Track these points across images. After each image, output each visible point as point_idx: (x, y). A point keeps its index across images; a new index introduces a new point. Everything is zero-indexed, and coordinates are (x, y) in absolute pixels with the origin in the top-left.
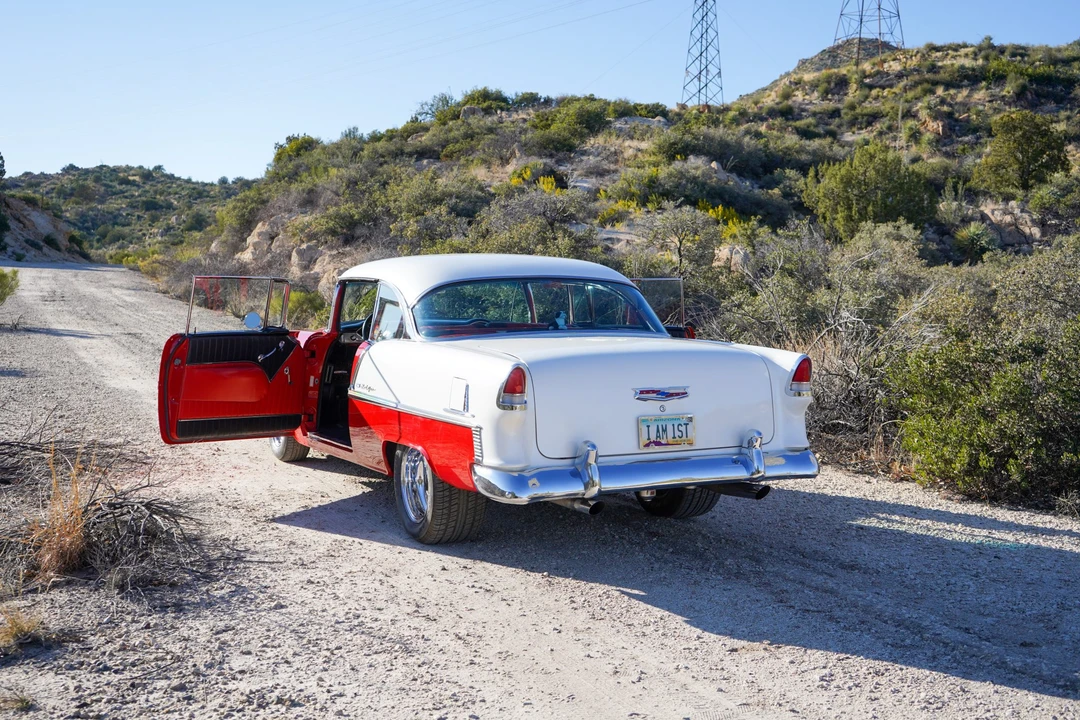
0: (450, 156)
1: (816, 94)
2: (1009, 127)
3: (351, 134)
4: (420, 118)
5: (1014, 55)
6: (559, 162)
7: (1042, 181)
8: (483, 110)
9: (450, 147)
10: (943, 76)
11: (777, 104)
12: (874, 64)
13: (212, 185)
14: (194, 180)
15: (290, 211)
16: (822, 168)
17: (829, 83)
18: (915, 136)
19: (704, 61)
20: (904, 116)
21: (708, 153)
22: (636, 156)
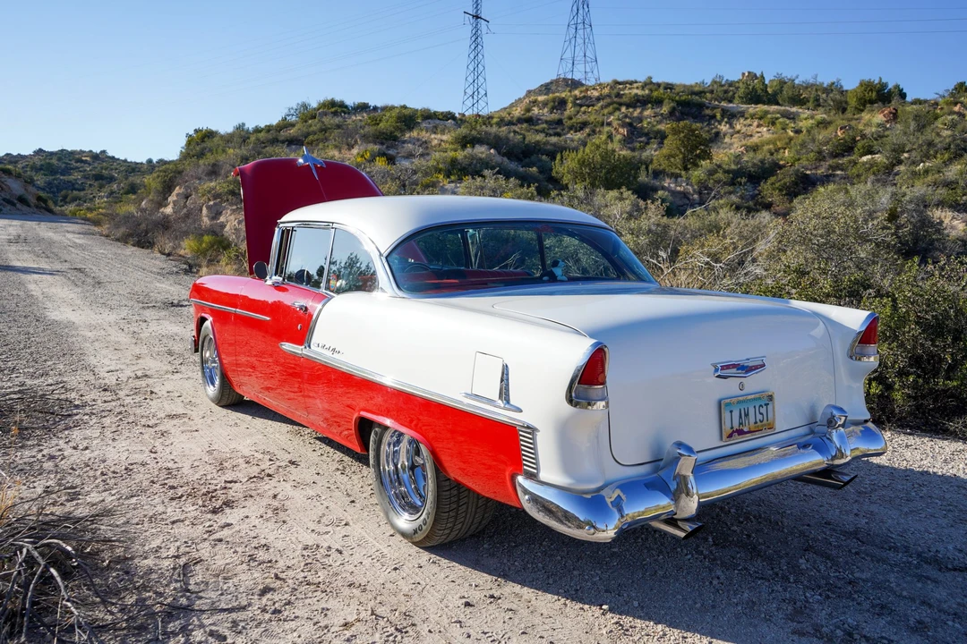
0: (311, 143)
1: (546, 110)
2: (676, 132)
3: (240, 128)
4: (288, 118)
5: (666, 88)
6: (388, 148)
8: (332, 113)
9: (311, 137)
10: (624, 100)
11: (523, 115)
12: (581, 92)
13: (142, 163)
14: (129, 160)
15: (200, 179)
16: (566, 154)
17: (554, 102)
18: (610, 137)
19: (476, 85)
20: (602, 125)
21: (488, 144)
22: (440, 145)
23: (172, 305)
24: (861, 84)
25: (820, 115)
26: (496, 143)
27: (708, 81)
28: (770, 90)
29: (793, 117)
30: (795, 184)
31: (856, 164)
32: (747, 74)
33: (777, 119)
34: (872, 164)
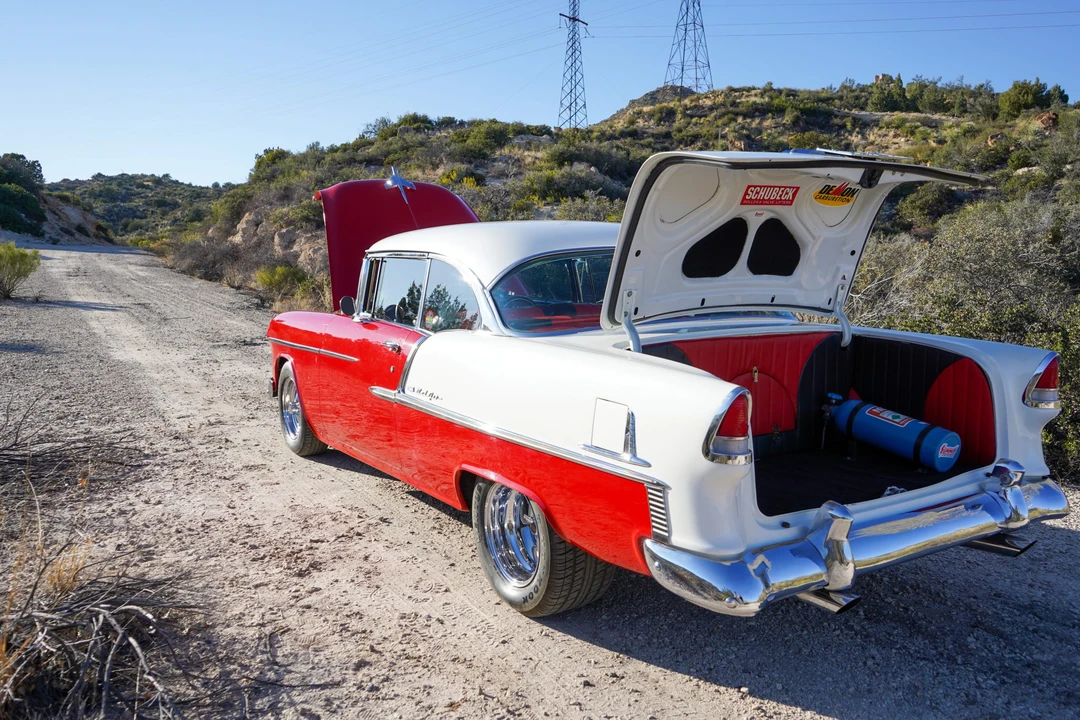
0: (391, 163)
1: (652, 121)
2: (801, 144)
3: (314, 147)
4: (366, 136)
5: (788, 95)
6: (477, 167)
8: (414, 129)
9: (391, 157)
10: (741, 109)
11: (627, 128)
12: (692, 101)
13: (207, 188)
14: (194, 185)
15: (271, 204)
17: (661, 113)
19: (573, 95)
20: (716, 137)
21: (587, 162)
22: (534, 163)
23: (245, 343)
24: (1015, 87)
25: (967, 122)
26: (596, 160)
27: (837, 86)
28: (908, 95)
29: (935, 125)
30: (939, 201)
31: (1009, 177)
32: (881, 77)
33: (917, 127)
34: (1029, 178)
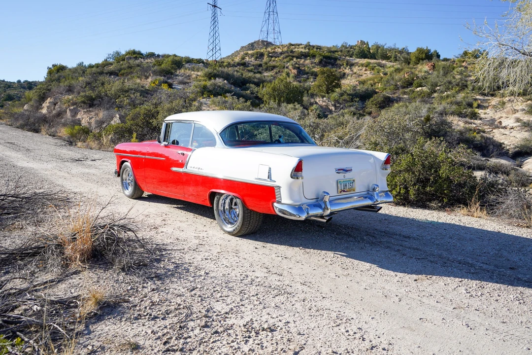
0: (123, 75)
1: (253, 58)
2: (323, 73)
3: (81, 64)
4: (108, 60)
5: (317, 49)
6: (168, 78)
7: (333, 91)
8: (134, 58)
9: (123, 71)
10: (295, 54)
11: (240, 61)
12: (272, 49)
15: (62, 94)
16: (265, 84)
17: (257, 55)
18: (288, 74)
19: (214, 44)
20: (284, 68)
21: (222, 77)
22: (197, 77)
23: (77, 161)
24: (418, 50)
25: (397, 65)
26: (227, 77)
27: (340, 45)
28: (371, 51)
29: (383, 66)
30: (383, 102)
31: (413, 92)
32: (360, 42)
33: (375, 67)
34: (422, 92)
